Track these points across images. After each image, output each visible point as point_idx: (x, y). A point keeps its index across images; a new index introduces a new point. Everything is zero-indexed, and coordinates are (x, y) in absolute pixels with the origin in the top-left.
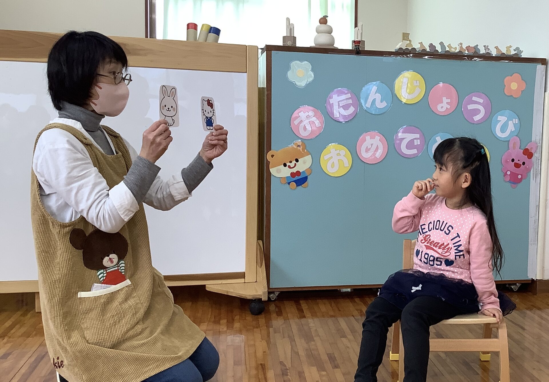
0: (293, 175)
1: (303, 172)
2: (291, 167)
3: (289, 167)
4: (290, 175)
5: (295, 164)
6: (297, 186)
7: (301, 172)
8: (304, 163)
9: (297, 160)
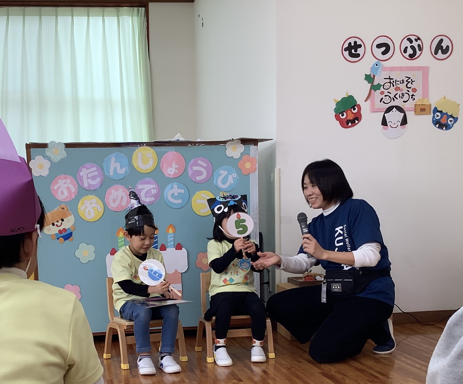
0: (60, 232)
1: (69, 229)
2: (59, 225)
3: (57, 225)
4: (58, 232)
5: (62, 223)
6: (64, 240)
7: (66, 229)
8: (69, 221)
9: (62, 220)
